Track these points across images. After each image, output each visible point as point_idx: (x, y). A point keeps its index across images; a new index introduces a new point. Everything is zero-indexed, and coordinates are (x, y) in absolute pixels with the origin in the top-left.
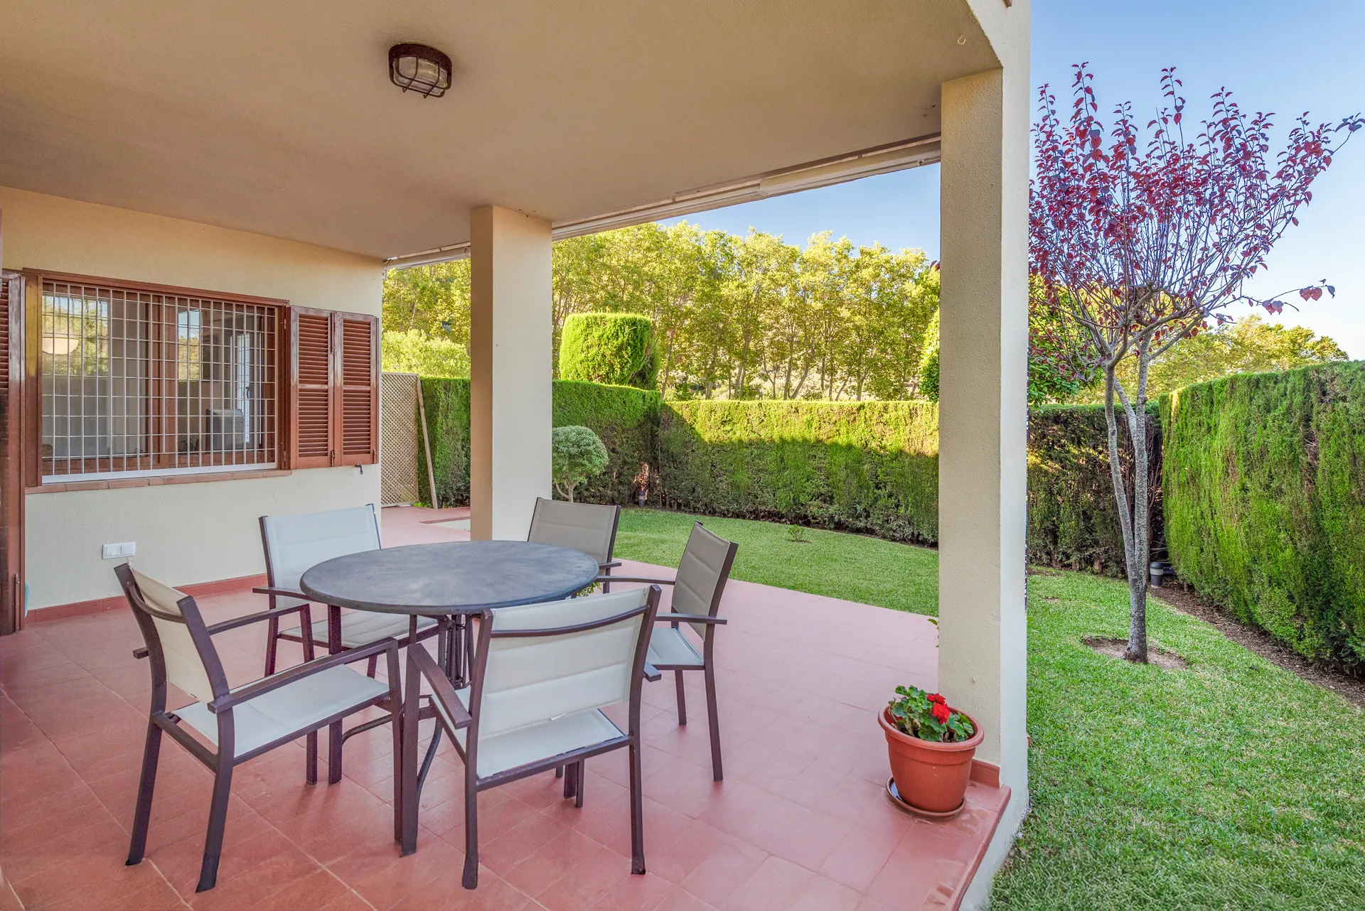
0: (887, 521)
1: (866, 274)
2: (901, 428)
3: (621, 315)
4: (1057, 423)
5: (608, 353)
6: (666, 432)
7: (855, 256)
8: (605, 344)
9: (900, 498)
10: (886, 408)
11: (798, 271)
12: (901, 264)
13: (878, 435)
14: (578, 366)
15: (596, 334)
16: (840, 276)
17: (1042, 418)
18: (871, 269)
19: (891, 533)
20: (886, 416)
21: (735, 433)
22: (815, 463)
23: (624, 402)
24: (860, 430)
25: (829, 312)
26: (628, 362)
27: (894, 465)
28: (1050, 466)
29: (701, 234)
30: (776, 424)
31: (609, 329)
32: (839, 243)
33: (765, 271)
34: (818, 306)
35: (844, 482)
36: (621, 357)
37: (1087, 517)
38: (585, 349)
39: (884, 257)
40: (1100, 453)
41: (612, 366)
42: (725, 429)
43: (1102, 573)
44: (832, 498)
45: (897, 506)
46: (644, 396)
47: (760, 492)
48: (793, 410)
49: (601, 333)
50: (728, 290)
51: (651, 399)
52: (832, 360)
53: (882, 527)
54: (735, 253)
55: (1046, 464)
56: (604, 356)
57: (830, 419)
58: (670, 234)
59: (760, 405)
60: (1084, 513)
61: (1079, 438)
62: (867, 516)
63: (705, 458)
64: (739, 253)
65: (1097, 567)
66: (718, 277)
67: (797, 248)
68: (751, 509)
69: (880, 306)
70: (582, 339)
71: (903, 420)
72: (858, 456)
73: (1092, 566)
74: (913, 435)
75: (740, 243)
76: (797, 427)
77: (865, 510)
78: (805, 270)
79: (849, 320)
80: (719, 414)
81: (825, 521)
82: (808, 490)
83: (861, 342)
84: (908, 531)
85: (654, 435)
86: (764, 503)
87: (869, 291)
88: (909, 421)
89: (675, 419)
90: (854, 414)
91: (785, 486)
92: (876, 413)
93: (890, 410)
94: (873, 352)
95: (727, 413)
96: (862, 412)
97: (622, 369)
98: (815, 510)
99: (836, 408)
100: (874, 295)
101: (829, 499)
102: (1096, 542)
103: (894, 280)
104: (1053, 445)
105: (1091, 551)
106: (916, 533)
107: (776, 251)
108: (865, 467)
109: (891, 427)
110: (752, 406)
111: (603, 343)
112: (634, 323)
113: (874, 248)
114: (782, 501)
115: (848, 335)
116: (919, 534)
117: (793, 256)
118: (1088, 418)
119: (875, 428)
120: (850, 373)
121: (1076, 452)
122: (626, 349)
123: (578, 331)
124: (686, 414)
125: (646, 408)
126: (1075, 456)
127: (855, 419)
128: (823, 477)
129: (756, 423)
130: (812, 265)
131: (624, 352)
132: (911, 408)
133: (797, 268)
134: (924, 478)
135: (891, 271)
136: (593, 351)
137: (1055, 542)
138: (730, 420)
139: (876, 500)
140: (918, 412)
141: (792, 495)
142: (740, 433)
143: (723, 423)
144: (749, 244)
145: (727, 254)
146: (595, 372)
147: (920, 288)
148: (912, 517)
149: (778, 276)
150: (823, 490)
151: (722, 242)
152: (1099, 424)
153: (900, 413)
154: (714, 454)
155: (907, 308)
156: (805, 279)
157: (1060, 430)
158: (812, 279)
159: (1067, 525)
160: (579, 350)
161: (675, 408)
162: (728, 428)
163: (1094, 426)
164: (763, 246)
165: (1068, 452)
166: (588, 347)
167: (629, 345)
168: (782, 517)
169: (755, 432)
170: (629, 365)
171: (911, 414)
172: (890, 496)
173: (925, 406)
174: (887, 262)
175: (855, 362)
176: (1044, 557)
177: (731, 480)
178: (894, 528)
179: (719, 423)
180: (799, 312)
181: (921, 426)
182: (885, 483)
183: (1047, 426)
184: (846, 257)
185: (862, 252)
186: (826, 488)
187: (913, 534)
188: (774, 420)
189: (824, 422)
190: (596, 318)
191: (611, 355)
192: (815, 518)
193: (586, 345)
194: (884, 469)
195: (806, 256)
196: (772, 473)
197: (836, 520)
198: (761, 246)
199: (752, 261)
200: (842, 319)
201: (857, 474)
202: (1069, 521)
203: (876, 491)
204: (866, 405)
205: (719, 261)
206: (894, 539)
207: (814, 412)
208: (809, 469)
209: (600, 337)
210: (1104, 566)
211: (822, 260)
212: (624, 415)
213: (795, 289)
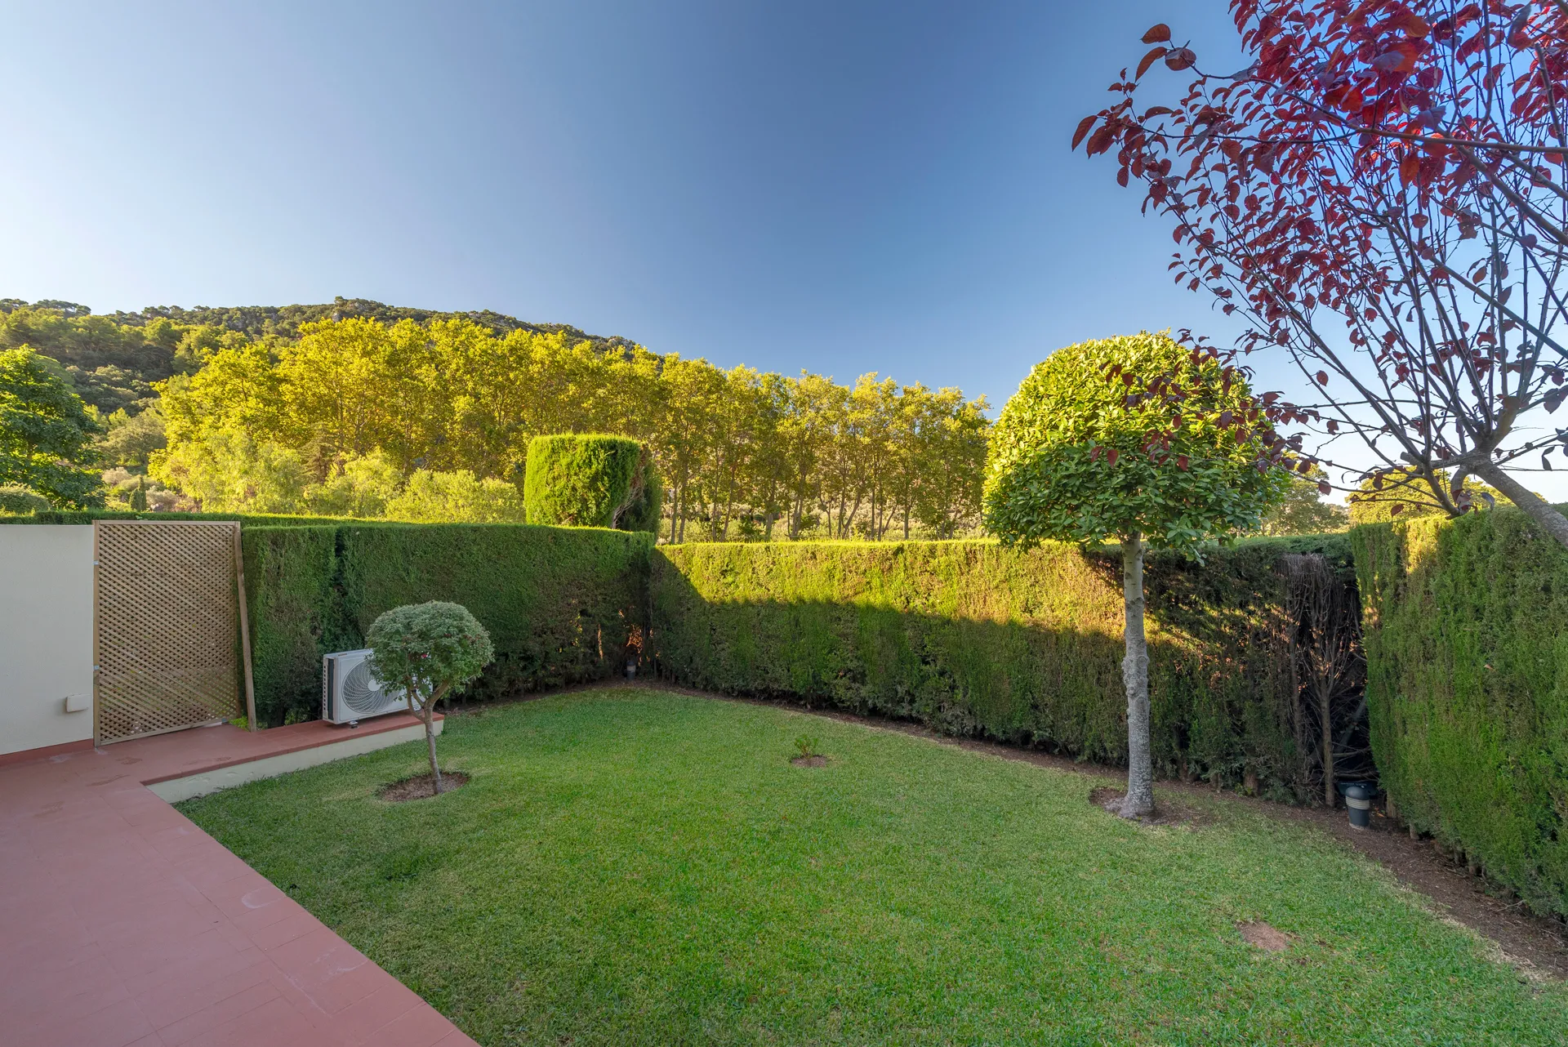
0: (939, 708)
1: (908, 410)
2: (955, 580)
3: (593, 436)
4: (1183, 570)
5: (579, 485)
6: (658, 584)
7: (899, 396)
8: (576, 474)
9: (956, 677)
10: (932, 551)
11: (848, 409)
12: (943, 402)
13: (922, 589)
14: (544, 503)
15: (564, 462)
16: (886, 413)
17: (1160, 562)
18: (913, 407)
19: (945, 725)
20: (934, 562)
21: (737, 587)
22: (840, 628)
23: (596, 549)
24: (899, 582)
25: (877, 448)
26: (605, 496)
27: (946, 631)
28: (1175, 635)
29: (758, 376)
30: (787, 575)
31: (580, 454)
32: (884, 384)
33: (818, 410)
34: (867, 440)
35: (879, 654)
36: (597, 490)
37: (1235, 711)
38: (550, 481)
39: (925, 395)
40: (1251, 613)
41: (584, 501)
42: (725, 581)
43: (1260, 794)
44: (863, 675)
45: (953, 688)
46: (627, 540)
47: (770, 666)
48: (809, 555)
49: (569, 460)
50: (783, 427)
51: (639, 543)
52: (881, 491)
53: (932, 717)
54: (790, 394)
55: (1169, 631)
56: (574, 489)
57: (857, 568)
58: (729, 378)
59: (767, 548)
60: (1230, 704)
61: (1218, 592)
62: (912, 701)
63: (703, 619)
64: (794, 394)
65: (1250, 785)
66: (775, 416)
67: (847, 388)
68: (760, 688)
69: (923, 440)
70: (546, 469)
71: (957, 568)
72: (895, 622)
73: (1242, 783)
74: (972, 589)
75: (794, 385)
76: (815, 578)
77: (908, 692)
78: (854, 408)
79: (895, 453)
80: (718, 561)
81: (855, 707)
82: (832, 665)
83: (907, 474)
84: (969, 724)
85: (644, 589)
86: (776, 680)
87: (913, 426)
88: (965, 569)
89: (667, 568)
90: (889, 559)
91: (801, 658)
92: (920, 558)
93: (938, 553)
94: (917, 482)
95: (727, 560)
96: (900, 557)
97: (598, 505)
98: (842, 691)
99: (865, 552)
100: (917, 430)
101: (859, 677)
102: (1252, 751)
103: (934, 416)
104: (1177, 603)
105: (1244, 761)
106: (979, 727)
107: (827, 391)
108: (907, 633)
109: (941, 578)
110: (757, 551)
111: (572, 472)
112: (612, 446)
113: (916, 387)
114: (799, 678)
115: (895, 467)
116: (984, 728)
117: (843, 396)
118: (1230, 562)
119: (918, 579)
120: (899, 502)
121: (1214, 614)
122: (602, 480)
123: (542, 458)
124: (678, 561)
125: (630, 554)
126: (1212, 620)
127: (891, 567)
128: (850, 647)
129: (762, 573)
130: (860, 404)
131: (599, 484)
132: (968, 549)
133: (846, 407)
134: (989, 650)
135: (932, 407)
136: (562, 482)
137: (1184, 745)
138: (732, 570)
139: (924, 679)
140: (978, 556)
141: (811, 671)
142: (743, 590)
143: (724, 573)
144: (802, 386)
145: (782, 395)
146: (564, 510)
147: (958, 423)
148: (973, 705)
149: (829, 414)
150: (851, 665)
151: (777, 384)
152: (1247, 570)
153: (953, 558)
154: (713, 614)
155: (947, 442)
156: (853, 417)
157: (1188, 580)
158: (860, 416)
159: (1205, 722)
160: (544, 483)
161: (667, 554)
162: (730, 579)
163: (1240, 574)
164: (815, 387)
165: (1202, 612)
166: (554, 478)
167: (606, 474)
168: (800, 698)
169: (761, 586)
170: (606, 500)
171: (967, 559)
172: (942, 673)
173: (987, 548)
174: (928, 400)
175: (902, 494)
176: (1169, 766)
177: (734, 649)
178: (949, 719)
179: (718, 574)
180: (850, 447)
181: (982, 576)
182: (935, 656)
183: (1168, 575)
184: (891, 396)
185: (905, 391)
186: (855, 662)
187: (975, 727)
188: (785, 570)
189: (850, 572)
190: (563, 441)
191: (584, 487)
192: (843, 702)
193: (551, 476)
194: (932, 637)
195: (855, 395)
196: (784, 641)
197: (871, 706)
198: (813, 386)
199: (803, 402)
200: (889, 452)
201: (895, 644)
202: (1207, 717)
203: (923, 667)
204: (906, 547)
205: (775, 400)
206: (948, 734)
207: (837, 558)
208: (832, 636)
209: (569, 465)
210: (1262, 785)
211: (870, 398)
212: (596, 566)
213: (846, 425)
